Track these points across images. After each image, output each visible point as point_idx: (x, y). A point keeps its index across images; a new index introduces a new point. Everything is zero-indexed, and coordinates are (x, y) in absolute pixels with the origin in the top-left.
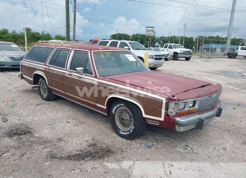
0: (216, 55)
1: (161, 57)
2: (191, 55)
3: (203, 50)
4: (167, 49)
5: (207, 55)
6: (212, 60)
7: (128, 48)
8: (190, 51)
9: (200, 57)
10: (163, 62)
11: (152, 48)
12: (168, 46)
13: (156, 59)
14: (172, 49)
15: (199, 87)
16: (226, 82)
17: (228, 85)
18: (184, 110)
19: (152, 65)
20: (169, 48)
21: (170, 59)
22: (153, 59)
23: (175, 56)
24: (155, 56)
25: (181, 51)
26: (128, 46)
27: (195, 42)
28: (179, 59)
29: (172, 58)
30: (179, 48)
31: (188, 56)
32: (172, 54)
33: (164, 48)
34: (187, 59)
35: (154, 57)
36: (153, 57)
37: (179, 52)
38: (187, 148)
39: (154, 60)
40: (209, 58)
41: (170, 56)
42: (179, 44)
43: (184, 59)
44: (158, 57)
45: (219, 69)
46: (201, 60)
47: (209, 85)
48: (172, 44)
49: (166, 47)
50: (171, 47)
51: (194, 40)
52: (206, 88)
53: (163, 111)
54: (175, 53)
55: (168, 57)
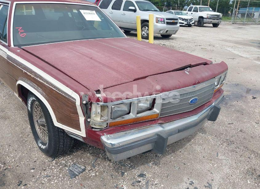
0: (254, 22)
1: (176, 21)
2: (220, 20)
3: (238, 14)
4: (192, 12)
5: (242, 21)
6: (246, 27)
7: (133, 8)
8: (219, 15)
9: (233, 23)
10: (178, 28)
11: (173, 11)
12: (193, 8)
13: (168, 23)
14: (198, 12)
15: (173, 71)
16: (254, 56)
17: (255, 59)
18: (127, 117)
19: (163, 31)
20: (194, 11)
21: (193, 25)
22: (164, 23)
23: (200, 22)
24: (167, 19)
25: (208, 15)
26: (134, 6)
27: (231, 5)
28: (205, 25)
29: (196, 23)
30: (206, 11)
31: (216, 21)
32: (197, 19)
33: (188, 11)
34: (215, 25)
35: (166, 21)
36: (164, 21)
37: (205, 16)
38: (140, 182)
39: (165, 25)
40: (244, 24)
41: (193, 22)
42: (208, 6)
43: (211, 25)
44: (172, 21)
45: (251, 38)
46: (233, 27)
47: (205, 64)
48: (198, 6)
49: (190, 10)
50: (196, 10)
51: (231, 3)
52: (187, 71)
53: (82, 119)
54: (201, 18)
55: (191, 23)
